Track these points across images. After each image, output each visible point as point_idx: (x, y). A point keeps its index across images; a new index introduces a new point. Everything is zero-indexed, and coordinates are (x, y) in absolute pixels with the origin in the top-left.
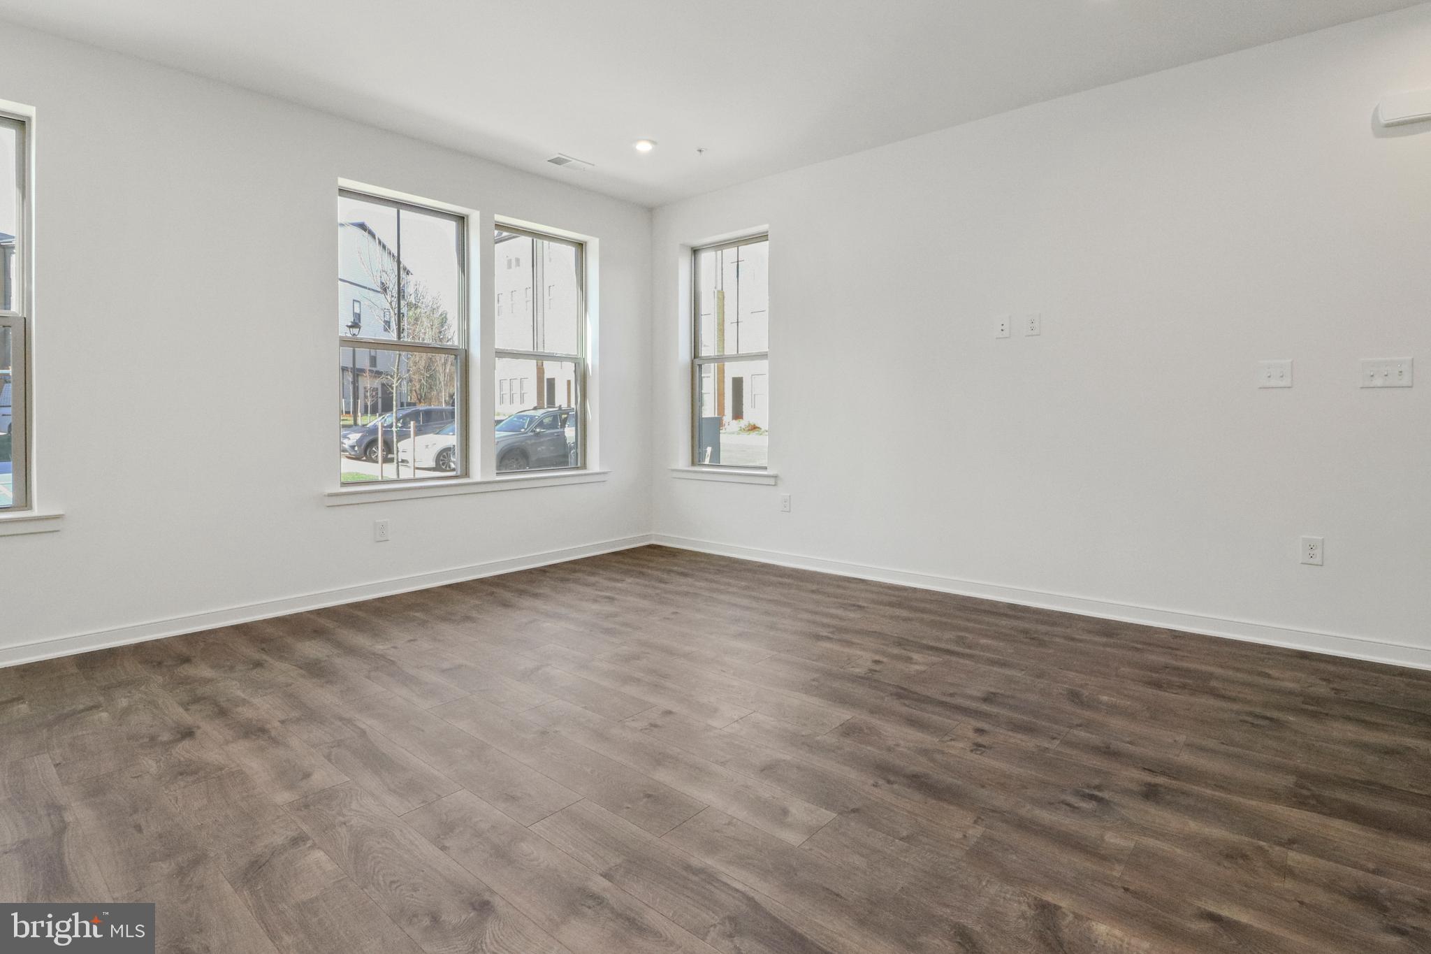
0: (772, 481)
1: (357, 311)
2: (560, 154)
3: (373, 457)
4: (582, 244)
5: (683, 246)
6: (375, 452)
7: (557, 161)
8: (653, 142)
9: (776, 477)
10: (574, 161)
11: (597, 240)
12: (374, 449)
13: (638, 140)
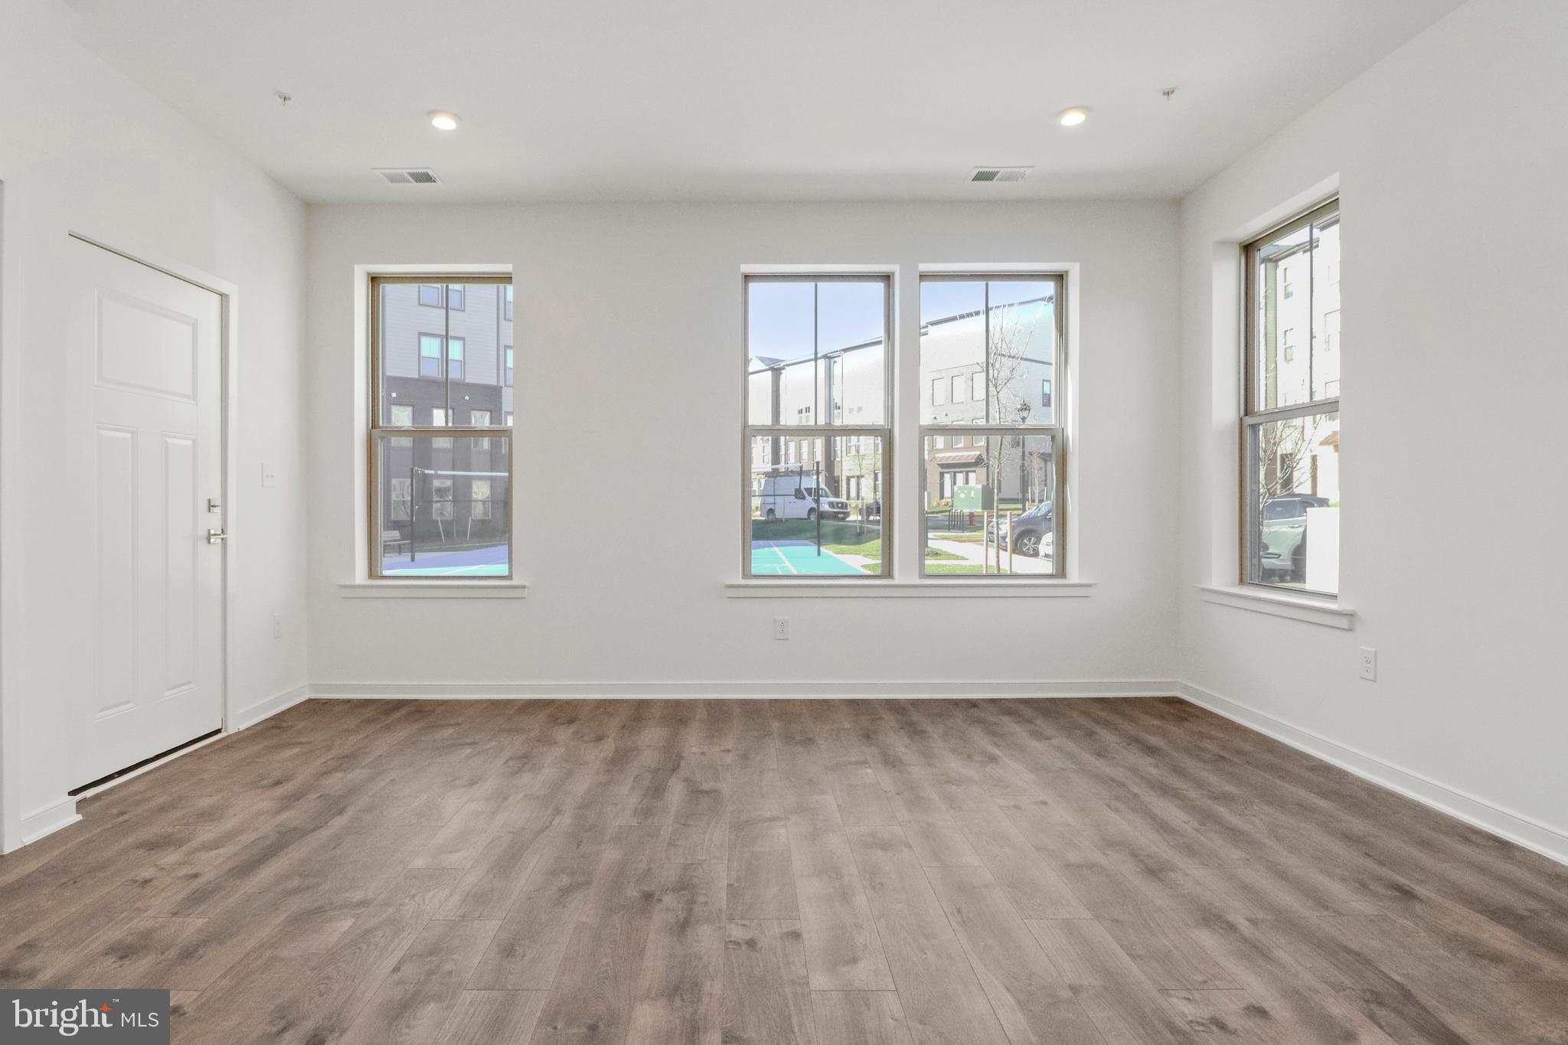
0: (1344, 623)
1: (1047, 391)
2: (977, 167)
3: (1024, 549)
4: (1062, 275)
5: (1223, 243)
6: (1027, 544)
7: (981, 177)
8: (1086, 109)
9: (1350, 615)
10: (1002, 170)
11: (1077, 265)
12: (1025, 541)
13: (1062, 112)
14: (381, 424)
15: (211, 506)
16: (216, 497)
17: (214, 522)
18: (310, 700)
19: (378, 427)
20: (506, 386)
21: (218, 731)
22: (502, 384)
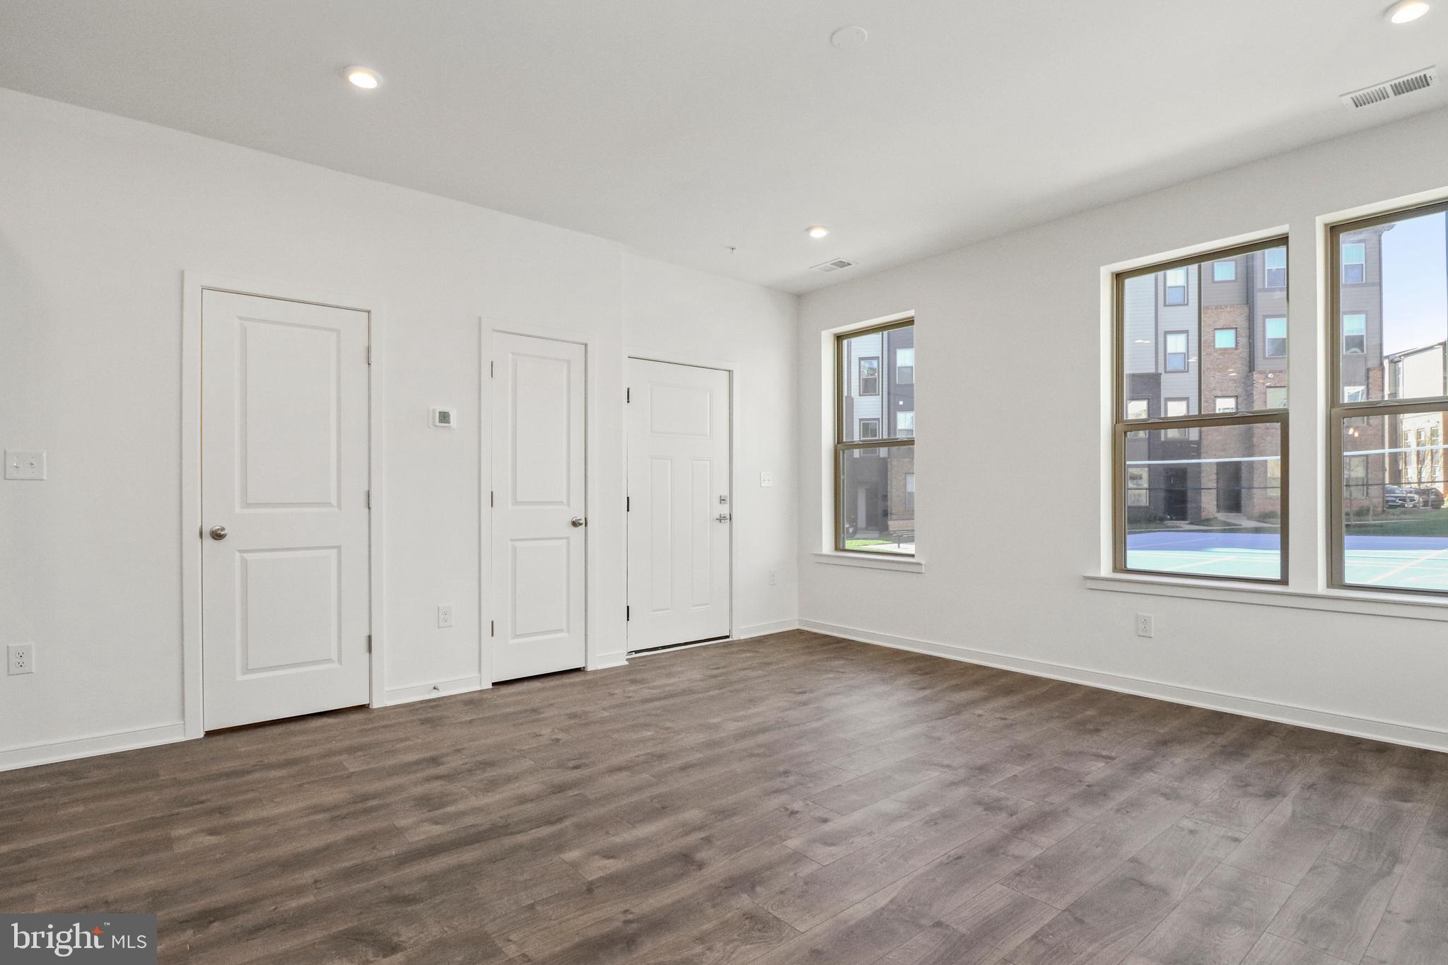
14: (844, 440)
15: (722, 500)
16: (725, 493)
17: (724, 510)
18: (797, 630)
19: (842, 442)
20: (1166, 372)
21: (728, 637)
22: (1161, 370)
